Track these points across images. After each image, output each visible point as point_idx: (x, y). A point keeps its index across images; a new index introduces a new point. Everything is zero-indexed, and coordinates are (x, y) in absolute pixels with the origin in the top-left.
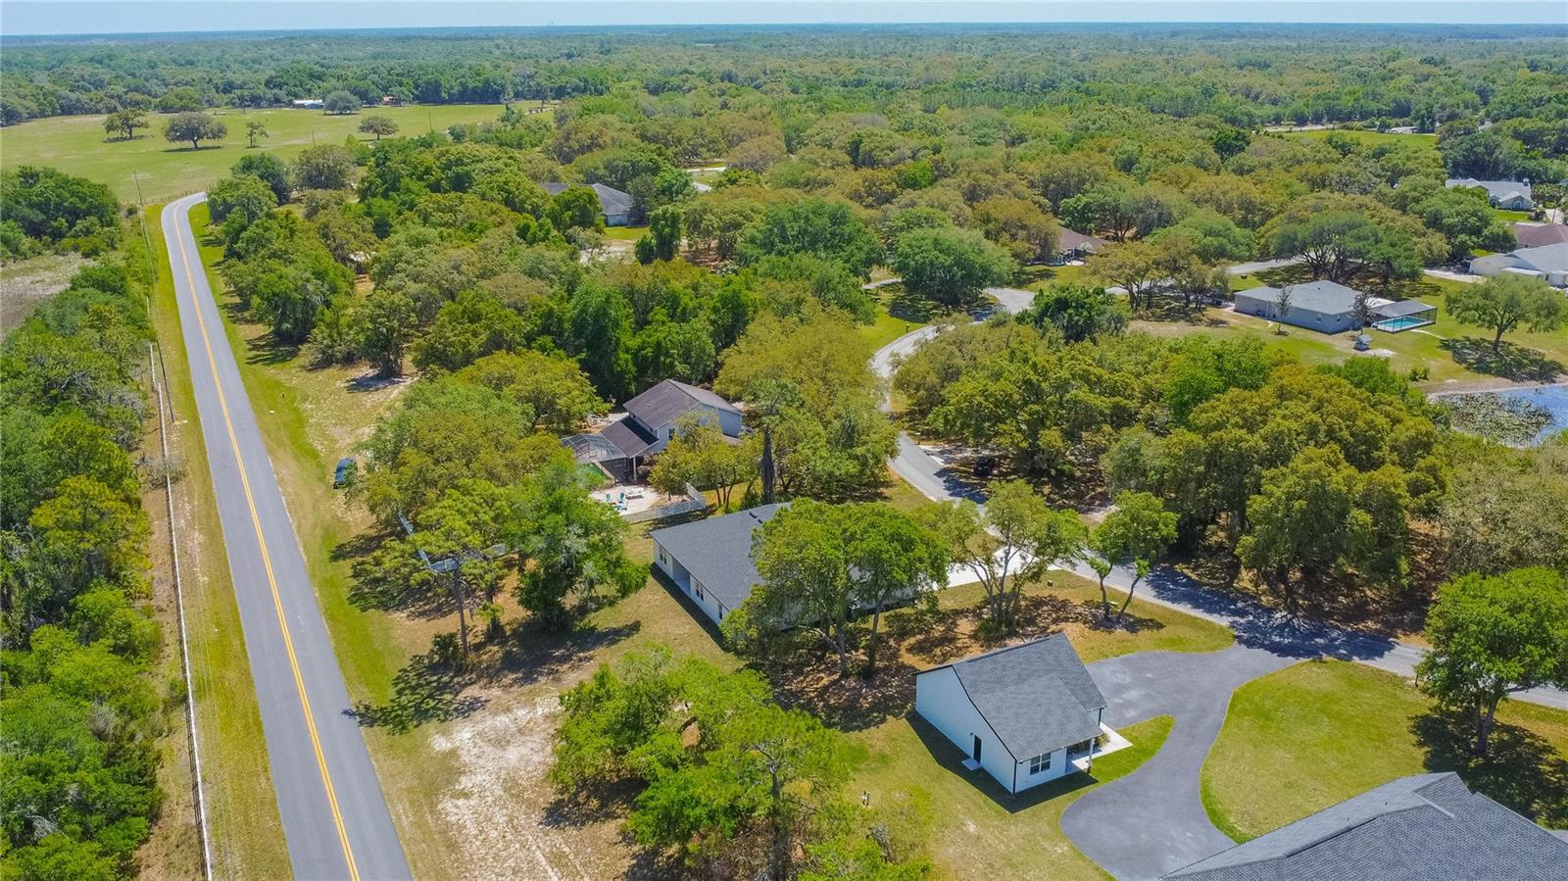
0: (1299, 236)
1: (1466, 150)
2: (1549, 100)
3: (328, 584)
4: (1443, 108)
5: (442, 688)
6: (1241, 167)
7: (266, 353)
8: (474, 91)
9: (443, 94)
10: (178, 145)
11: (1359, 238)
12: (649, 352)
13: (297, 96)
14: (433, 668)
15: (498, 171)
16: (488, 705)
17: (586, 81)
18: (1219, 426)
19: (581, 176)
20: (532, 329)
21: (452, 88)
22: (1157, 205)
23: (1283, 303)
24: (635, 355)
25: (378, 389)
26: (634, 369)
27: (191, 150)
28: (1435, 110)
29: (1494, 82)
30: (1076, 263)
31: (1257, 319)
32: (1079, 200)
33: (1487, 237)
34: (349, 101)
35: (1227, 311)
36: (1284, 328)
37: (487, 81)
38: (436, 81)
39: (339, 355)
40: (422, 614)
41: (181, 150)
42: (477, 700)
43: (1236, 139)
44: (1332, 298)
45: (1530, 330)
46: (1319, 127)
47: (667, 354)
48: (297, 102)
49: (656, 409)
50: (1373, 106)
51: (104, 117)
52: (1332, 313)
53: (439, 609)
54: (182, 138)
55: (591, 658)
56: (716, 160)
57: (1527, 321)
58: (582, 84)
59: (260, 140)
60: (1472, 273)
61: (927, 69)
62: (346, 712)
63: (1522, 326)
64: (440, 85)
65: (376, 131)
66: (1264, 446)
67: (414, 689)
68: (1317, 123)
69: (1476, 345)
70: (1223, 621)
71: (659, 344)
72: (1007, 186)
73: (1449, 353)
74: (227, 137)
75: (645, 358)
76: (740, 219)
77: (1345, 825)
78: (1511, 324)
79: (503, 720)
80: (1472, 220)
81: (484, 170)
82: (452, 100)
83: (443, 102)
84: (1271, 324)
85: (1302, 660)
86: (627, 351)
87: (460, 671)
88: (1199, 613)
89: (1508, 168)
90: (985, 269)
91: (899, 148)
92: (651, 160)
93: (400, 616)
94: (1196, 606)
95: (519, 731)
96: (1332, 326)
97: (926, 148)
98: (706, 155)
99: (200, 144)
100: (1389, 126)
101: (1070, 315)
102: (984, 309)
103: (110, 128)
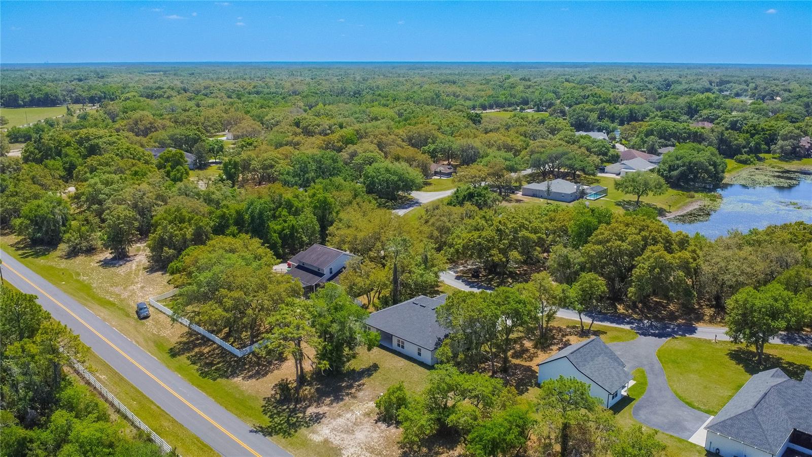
0: (542, 159)
1: (576, 119)
2: (589, 96)
3: (180, 369)
4: (546, 100)
5: (294, 411)
6: (486, 129)
7: (28, 251)
8: (39, 99)
9: (20, 102)
11: (569, 159)
12: (287, 231)
14: (281, 402)
15: (114, 143)
16: (326, 415)
17: (105, 93)
18: (608, 241)
19: (157, 144)
20: (215, 225)
21: (25, 98)
22: (472, 148)
23: (548, 190)
24: (280, 234)
25: (121, 265)
26: (280, 241)
28: (542, 101)
29: (558, 88)
30: (436, 177)
31: (534, 198)
32: (429, 147)
33: (610, 156)
35: (519, 195)
36: (549, 201)
37: (47, 94)
38: (15, 95)
39: (84, 248)
40: (251, 377)
42: (318, 414)
43: (476, 116)
44: (565, 187)
45: (654, 195)
46: (493, 111)
47: (297, 232)
49: (318, 259)
50: (513, 100)
52: (569, 193)
53: (258, 373)
55: (364, 384)
56: (217, 134)
57: (652, 191)
58: (103, 95)
60: (607, 173)
61: (292, 85)
62: (251, 431)
63: (651, 194)
64: (18, 96)
66: (630, 248)
67: (278, 413)
68: (491, 109)
69: (629, 203)
70: (627, 327)
71: (293, 226)
72: (393, 142)
73: (620, 207)
75: (286, 235)
76: (273, 163)
77: (762, 393)
78: (644, 192)
79: (340, 421)
80: (604, 149)
81: (105, 143)
82: (25, 105)
83: (19, 106)
84: (542, 200)
85: (669, 338)
86: (275, 232)
87: (298, 401)
88: (614, 325)
89: (594, 126)
90: (412, 181)
91: (322, 125)
92: (196, 134)
93: (238, 380)
94: (612, 322)
95: (354, 424)
96: (570, 198)
97: (335, 124)
98: (213, 131)
100: (524, 109)
101: (477, 200)
102: (410, 203)
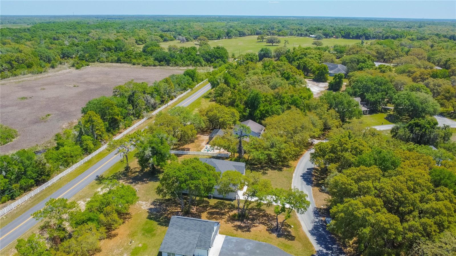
10: (268, 44)
13: (312, 34)
27: (271, 46)
34: (320, 36)
41: (269, 46)
48: (310, 36)
51: (257, 36)
54: (269, 43)
59: (287, 44)
64: (351, 34)
65: (316, 44)
70: (318, 248)
74: (281, 43)
87: (126, 176)
99: (274, 44)
103: (258, 39)
